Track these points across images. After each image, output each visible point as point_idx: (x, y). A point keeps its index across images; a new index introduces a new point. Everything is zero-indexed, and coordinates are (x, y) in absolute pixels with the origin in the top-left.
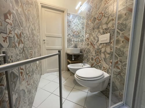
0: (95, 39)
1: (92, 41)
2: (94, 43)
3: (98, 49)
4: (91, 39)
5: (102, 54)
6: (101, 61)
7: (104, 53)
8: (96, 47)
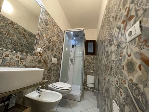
0: (49, 58)
1: (46, 59)
2: (48, 62)
3: (51, 68)
4: (45, 57)
5: (52, 71)
6: (51, 77)
7: (53, 70)
8: (49, 66)
